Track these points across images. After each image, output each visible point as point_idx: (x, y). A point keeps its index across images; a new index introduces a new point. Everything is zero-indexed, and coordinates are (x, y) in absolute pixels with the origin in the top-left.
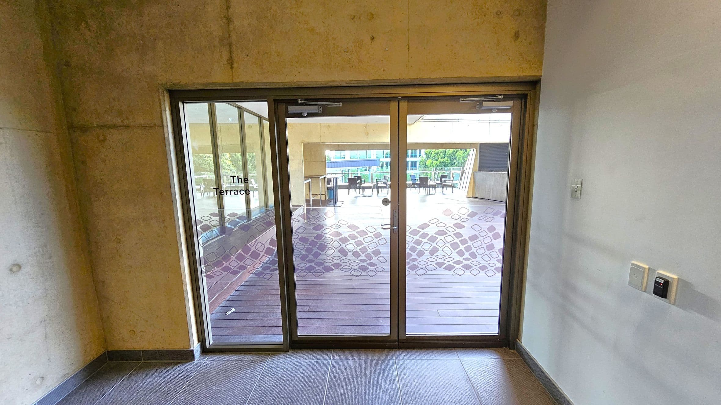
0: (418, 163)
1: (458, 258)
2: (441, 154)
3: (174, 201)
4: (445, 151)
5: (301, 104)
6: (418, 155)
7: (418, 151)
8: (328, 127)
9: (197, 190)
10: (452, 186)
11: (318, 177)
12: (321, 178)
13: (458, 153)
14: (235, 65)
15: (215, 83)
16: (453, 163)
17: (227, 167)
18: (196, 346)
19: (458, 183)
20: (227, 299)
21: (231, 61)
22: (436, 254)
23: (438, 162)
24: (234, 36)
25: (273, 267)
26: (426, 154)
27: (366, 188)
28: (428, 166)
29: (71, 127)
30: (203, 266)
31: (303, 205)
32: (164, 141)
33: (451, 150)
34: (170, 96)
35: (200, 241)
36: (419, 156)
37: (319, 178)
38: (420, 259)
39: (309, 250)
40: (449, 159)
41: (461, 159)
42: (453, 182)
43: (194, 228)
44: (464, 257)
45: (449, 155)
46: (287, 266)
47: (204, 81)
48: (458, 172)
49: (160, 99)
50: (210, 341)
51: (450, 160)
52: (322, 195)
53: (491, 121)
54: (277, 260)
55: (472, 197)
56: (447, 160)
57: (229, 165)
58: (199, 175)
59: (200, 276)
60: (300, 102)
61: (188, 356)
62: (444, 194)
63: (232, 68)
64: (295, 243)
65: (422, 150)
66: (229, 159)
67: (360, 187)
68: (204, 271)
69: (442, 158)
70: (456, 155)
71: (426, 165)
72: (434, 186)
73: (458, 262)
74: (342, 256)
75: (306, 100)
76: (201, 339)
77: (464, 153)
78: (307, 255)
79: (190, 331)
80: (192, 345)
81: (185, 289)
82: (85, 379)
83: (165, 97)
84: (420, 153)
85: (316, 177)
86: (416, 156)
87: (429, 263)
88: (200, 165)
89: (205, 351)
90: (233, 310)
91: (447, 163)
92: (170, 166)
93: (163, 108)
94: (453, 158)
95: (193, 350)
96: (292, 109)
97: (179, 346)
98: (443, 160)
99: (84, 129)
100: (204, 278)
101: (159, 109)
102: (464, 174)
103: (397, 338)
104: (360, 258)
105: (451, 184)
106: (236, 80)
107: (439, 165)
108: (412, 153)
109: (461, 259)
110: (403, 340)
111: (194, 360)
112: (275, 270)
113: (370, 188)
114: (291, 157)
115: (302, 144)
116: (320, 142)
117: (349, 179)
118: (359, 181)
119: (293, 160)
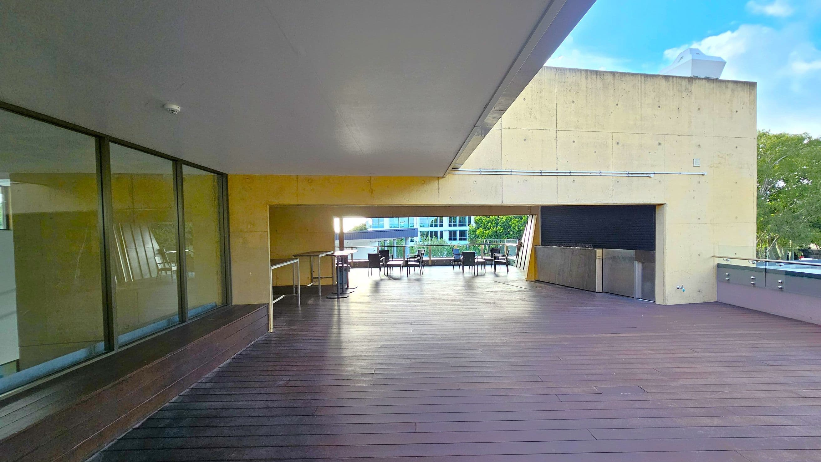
0: (467, 233)
2: (493, 222)
4: (498, 219)
6: (467, 223)
7: (467, 217)
8: (310, 181)
10: (507, 263)
11: (316, 254)
12: (321, 255)
13: (512, 221)
16: (507, 232)
19: (515, 259)
23: (490, 232)
26: (476, 223)
27: (394, 267)
28: (478, 236)
31: (266, 304)
33: (505, 217)
36: (469, 225)
37: (317, 256)
40: (502, 228)
41: (516, 228)
42: (508, 257)
45: (502, 223)
48: (513, 245)
51: (504, 229)
53: (558, 174)
55: (534, 280)
56: (500, 229)
62: (497, 276)
65: (471, 217)
67: (384, 266)
69: (494, 227)
70: (510, 223)
71: (476, 235)
72: (484, 264)
77: (519, 222)
84: (470, 221)
86: (464, 225)
91: (500, 232)
94: (507, 226)
98: (495, 229)
102: (522, 248)
105: (505, 261)
107: (492, 235)
108: (460, 222)
113: (399, 267)
114: (249, 227)
115: (268, 207)
116: (296, 203)
117: (369, 255)
118: (384, 258)
119: (252, 232)
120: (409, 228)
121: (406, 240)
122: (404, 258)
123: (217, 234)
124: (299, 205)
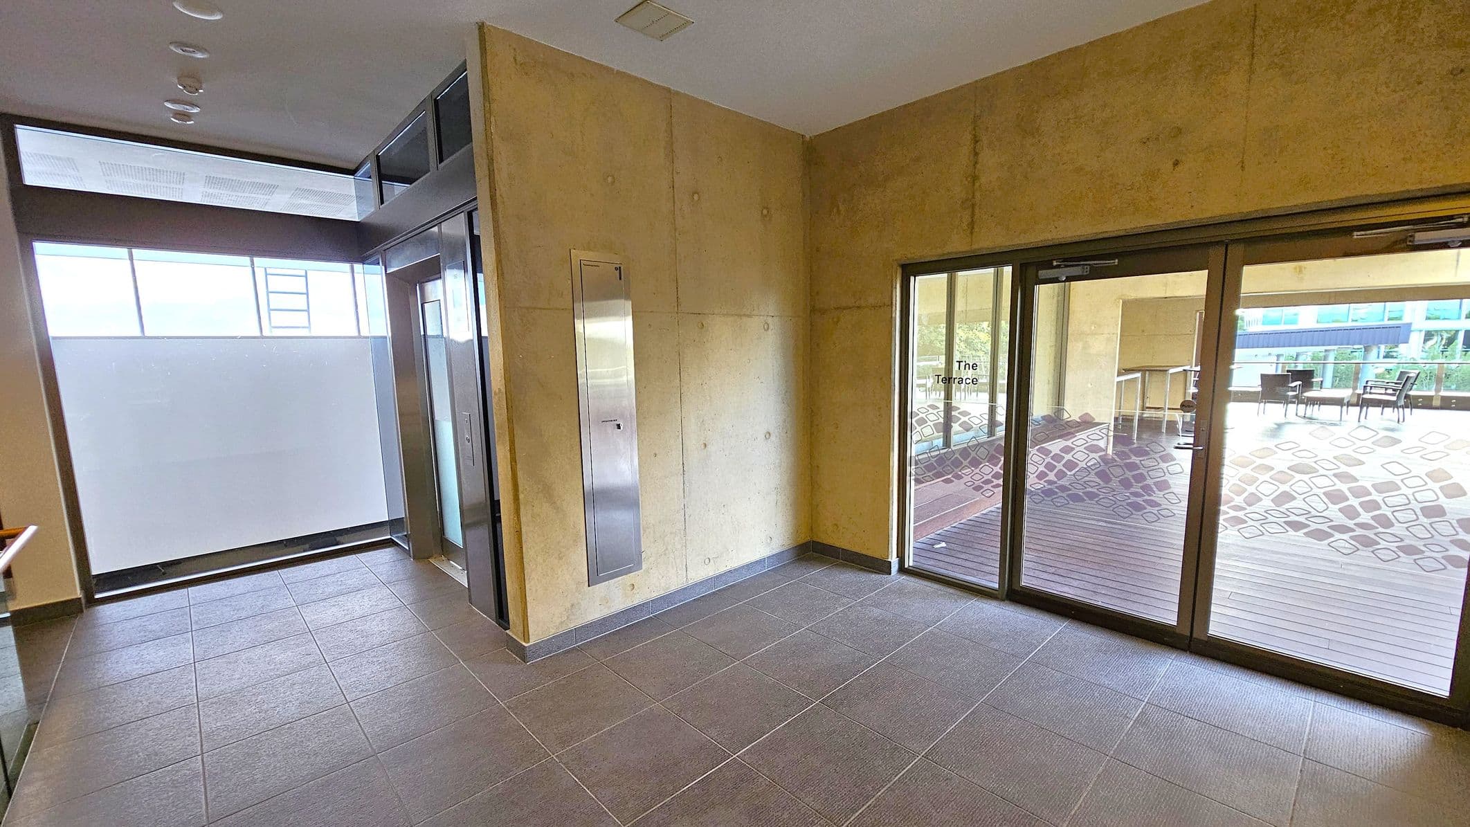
1: (1341, 519)
3: (892, 387)
5: (1058, 267)
9: (919, 386)
12: (1172, 371)
14: (976, 229)
15: (951, 253)
17: (979, 346)
18: (894, 560)
20: (938, 532)
21: (972, 225)
22: (1287, 506)
24: (978, 194)
25: (996, 482)
27: (1323, 404)
29: (813, 310)
30: (913, 467)
31: (1106, 423)
32: (892, 319)
34: (902, 270)
35: (914, 436)
37: (1166, 371)
38: (1249, 509)
39: (1050, 467)
43: (909, 420)
44: (1357, 521)
46: (1015, 484)
47: (939, 251)
49: (892, 276)
50: (910, 562)
52: (1169, 409)
54: (1002, 472)
57: (985, 341)
58: (929, 360)
59: (908, 478)
60: (1055, 263)
61: (884, 568)
63: (972, 233)
64: (1031, 454)
66: (986, 331)
67: (1299, 400)
68: (914, 473)
73: (1342, 529)
74: (1101, 483)
75: (1065, 260)
76: (900, 555)
78: (1046, 473)
79: (890, 539)
80: (890, 556)
81: (891, 489)
82: (796, 557)
83: (898, 271)
85: (1158, 369)
87: (1271, 519)
88: (931, 342)
89: (902, 570)
90: (943, 544)
92: (893, 348)
93: (894, 286)
95: (890, 562)
96: (1043, 274)
97: (877, 554)
99: (823, 312)
100: (913, 482)
101: (890, 288)
103: (1189, 634)
104: (1132, 490)
106: (975, 246)
109: (1350, 523)
110: (1200, 641)
111: (890, 574)
112: (997, 486)
113: (1338, 405)
114: (1093, 328)
115: (1121, 301)
116: (1163, 295)
117: (1264, 377)
118: (1300, 383)
119: (1095, 334)
120: (1386, 322)
121: (1367, 349)
122: (1355, 388)
123: (1053, 339)
124: (1166, 298)
